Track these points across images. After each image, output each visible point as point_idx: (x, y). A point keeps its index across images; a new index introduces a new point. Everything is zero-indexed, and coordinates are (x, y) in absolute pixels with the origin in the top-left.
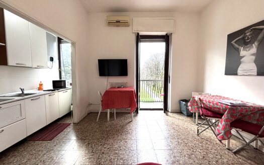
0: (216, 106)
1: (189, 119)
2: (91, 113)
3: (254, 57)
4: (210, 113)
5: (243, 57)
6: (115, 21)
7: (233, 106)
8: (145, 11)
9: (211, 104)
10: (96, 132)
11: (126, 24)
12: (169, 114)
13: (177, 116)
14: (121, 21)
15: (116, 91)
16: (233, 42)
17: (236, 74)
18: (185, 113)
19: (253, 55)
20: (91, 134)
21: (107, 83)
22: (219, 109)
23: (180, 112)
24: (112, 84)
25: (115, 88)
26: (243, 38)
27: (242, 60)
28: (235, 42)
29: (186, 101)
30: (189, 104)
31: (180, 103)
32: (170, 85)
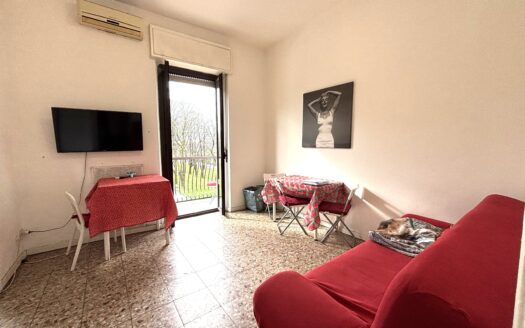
0: (301, 189)
1: (261, 216)
2: (30, 257)
3: (330, 127)
4: (293, 200)
5: (321, 125)
6: (105, 20)
7: (319, 185)
8: (177, 19)
9: (295, 187)
10: (86, 292)
11: (134, 34)
12: (230, 214)
13: (244, 215)
14: (121, 24)
15: (127, 186)
16: (310, 105)
17: (314, 146)
18: (254, 208)
19: (330, 123)
20: (75, 301)
21: (86, 169)
22: (305, 192)
23: (246, 209)
24: (99, 170)
25: (113, 179)
26: (320, 102)
27: (320, 129)
28: (312, 105)
29: (256, 189)
30: (263, 192)
31: (245, 195)
32: (228, 165)
